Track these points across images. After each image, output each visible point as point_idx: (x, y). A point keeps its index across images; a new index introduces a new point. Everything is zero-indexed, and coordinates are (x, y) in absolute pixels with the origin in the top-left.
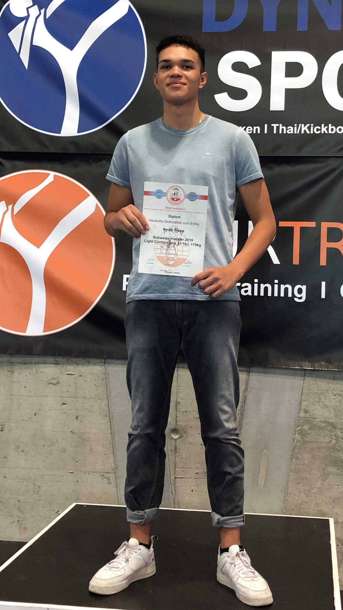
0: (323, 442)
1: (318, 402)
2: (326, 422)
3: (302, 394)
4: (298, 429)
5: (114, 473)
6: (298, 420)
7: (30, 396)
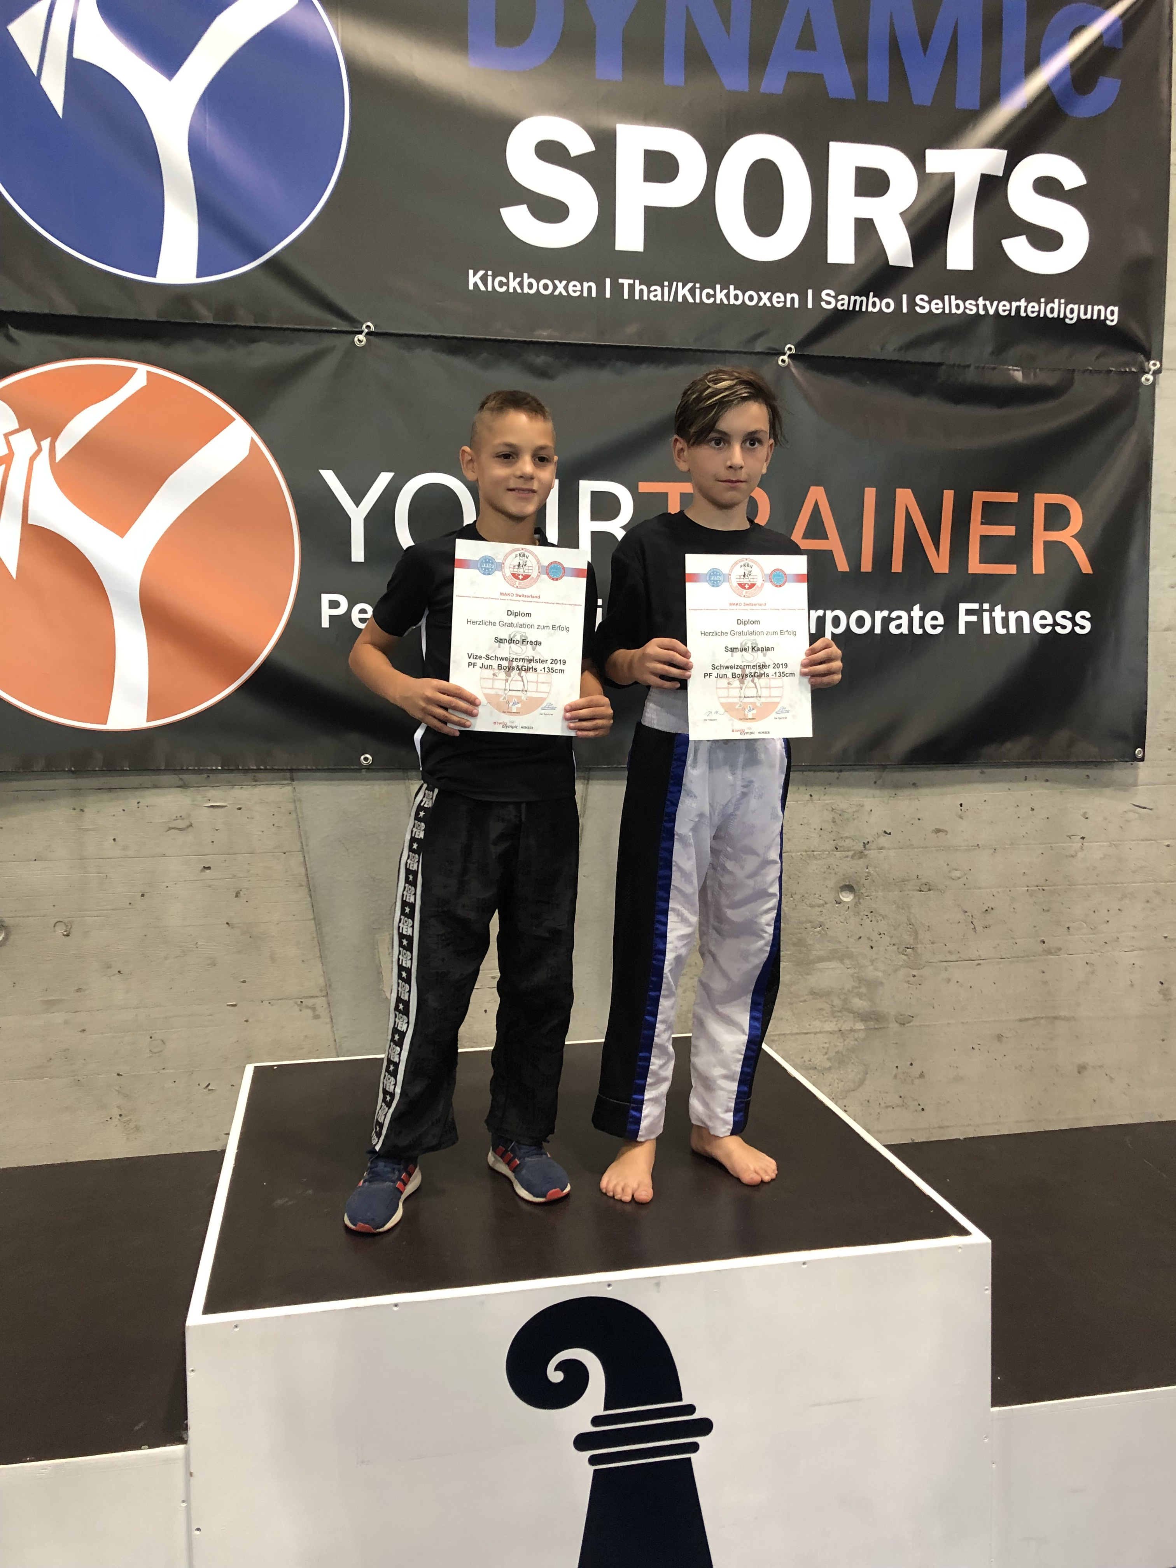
5: (324, 996)
7: (128, 857)
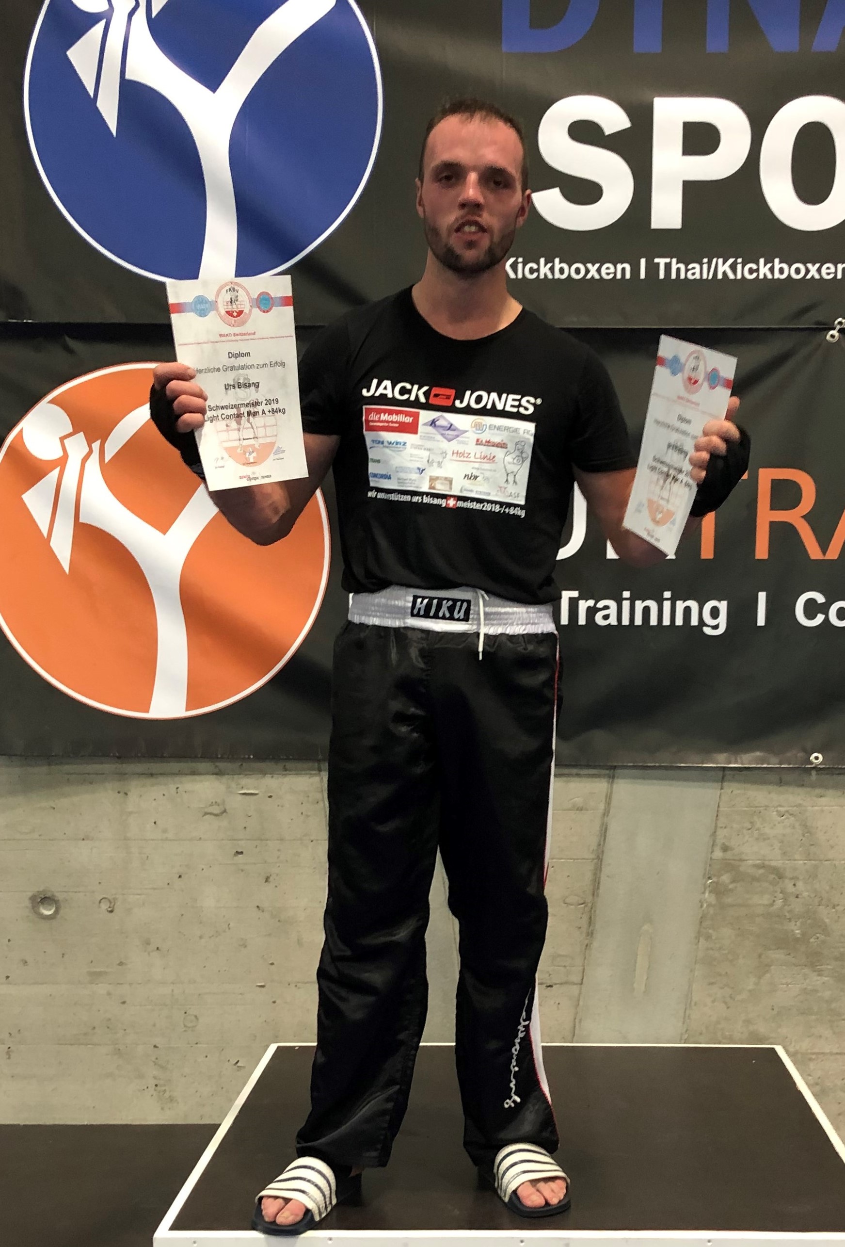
0: (760, 905)
1: (749, 829)
2: (763, 866)
3: (717, 816)
4: (711, 883)
6: (710, 865)
7: (167, 839)
